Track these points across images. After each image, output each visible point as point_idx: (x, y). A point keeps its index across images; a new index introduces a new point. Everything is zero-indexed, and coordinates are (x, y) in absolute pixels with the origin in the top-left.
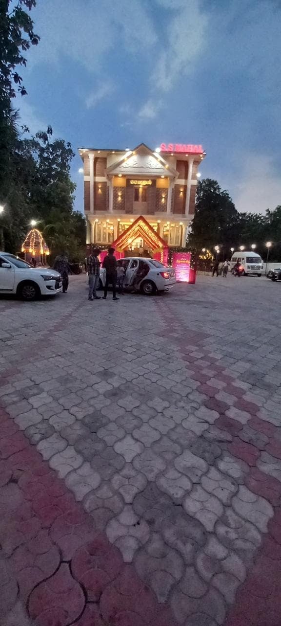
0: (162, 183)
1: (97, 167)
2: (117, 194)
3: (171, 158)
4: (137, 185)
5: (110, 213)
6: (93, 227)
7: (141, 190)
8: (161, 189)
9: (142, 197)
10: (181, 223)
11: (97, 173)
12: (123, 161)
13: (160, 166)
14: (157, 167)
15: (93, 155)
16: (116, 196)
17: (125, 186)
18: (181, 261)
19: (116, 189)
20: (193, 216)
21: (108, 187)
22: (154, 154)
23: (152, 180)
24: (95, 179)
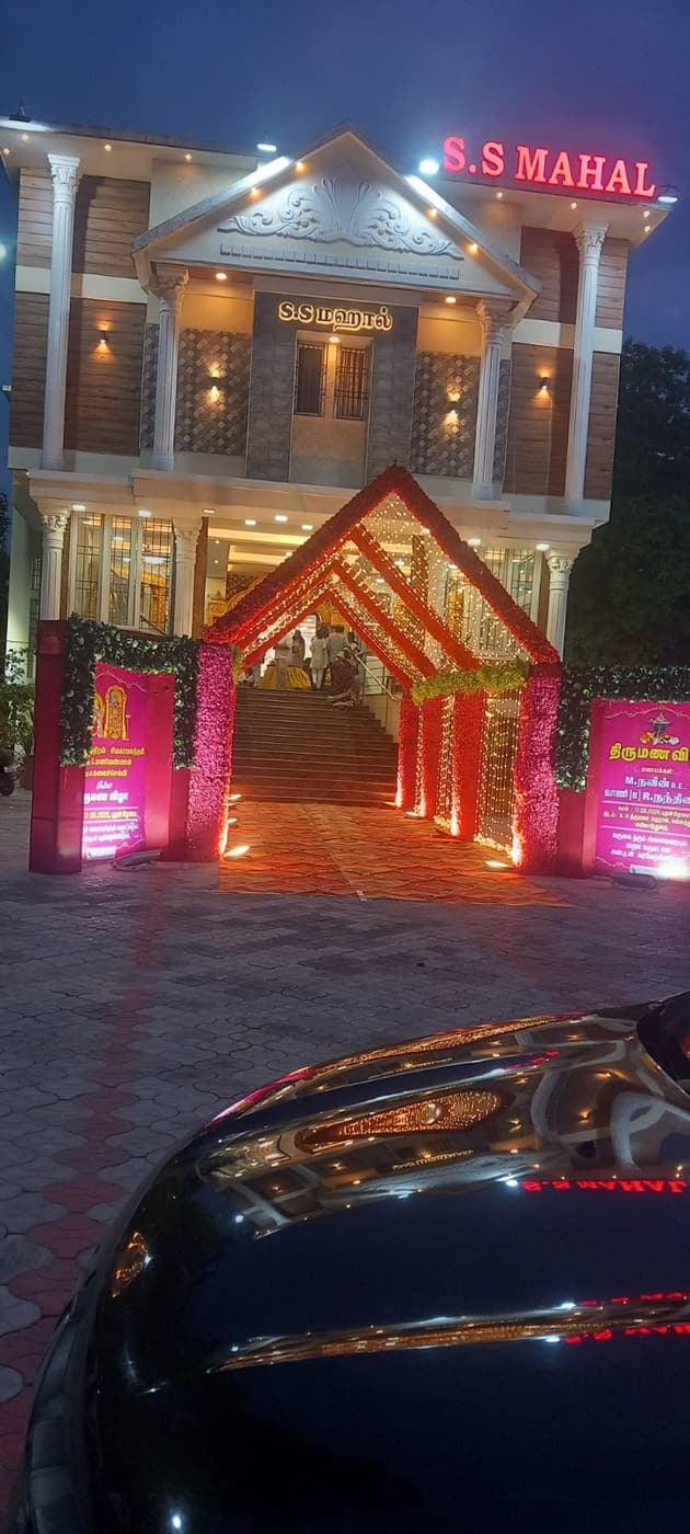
0: (445, 329)
1: (90, 224)
2: (204, 368)
3: (496, 211)
4: (313, 327)
5: (160, 467)
6: (57, 537)
7: (332, 356)
8: (442, 356)
9: (340, 393)
10: (542, 547)
11: (88, 257)
12: (242, 202)
13: (440, 240)
14: (424, 247)
15: (74, 162)
16: (193, 381)
17: (250, 331)
18: (644, 754)
19: (195, 343)
20: (601, 511)
21: (155, 327)
22: (412, 181)
23: (394, 311)
24: (76, 285)
